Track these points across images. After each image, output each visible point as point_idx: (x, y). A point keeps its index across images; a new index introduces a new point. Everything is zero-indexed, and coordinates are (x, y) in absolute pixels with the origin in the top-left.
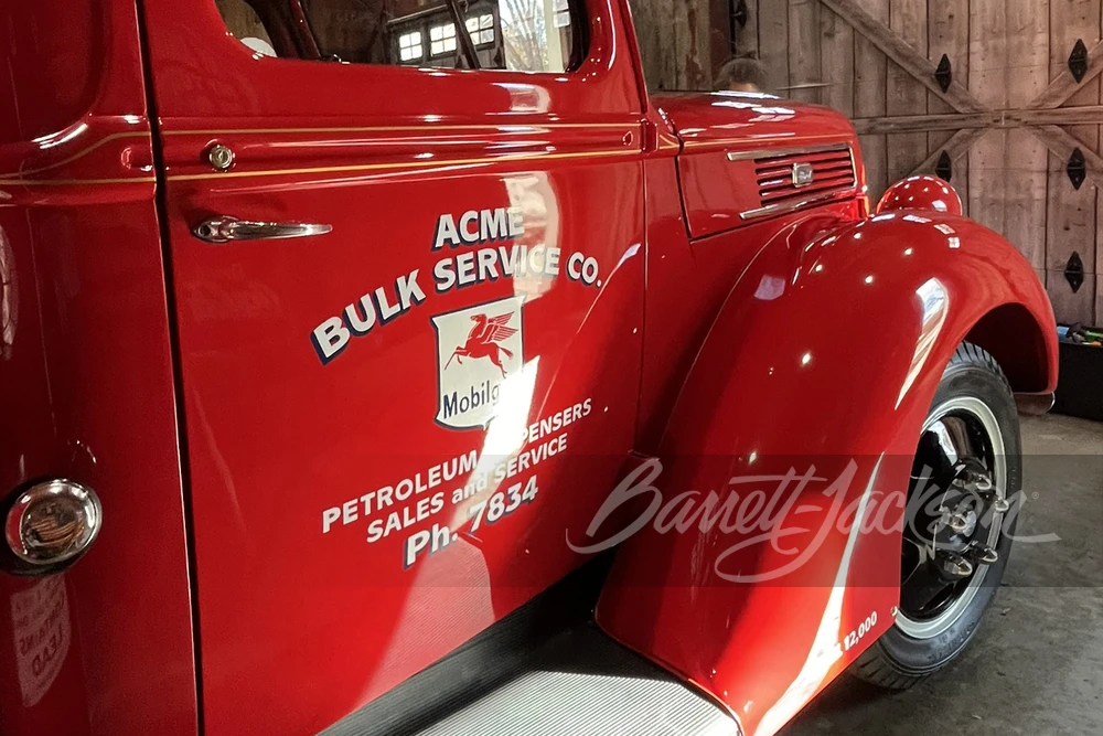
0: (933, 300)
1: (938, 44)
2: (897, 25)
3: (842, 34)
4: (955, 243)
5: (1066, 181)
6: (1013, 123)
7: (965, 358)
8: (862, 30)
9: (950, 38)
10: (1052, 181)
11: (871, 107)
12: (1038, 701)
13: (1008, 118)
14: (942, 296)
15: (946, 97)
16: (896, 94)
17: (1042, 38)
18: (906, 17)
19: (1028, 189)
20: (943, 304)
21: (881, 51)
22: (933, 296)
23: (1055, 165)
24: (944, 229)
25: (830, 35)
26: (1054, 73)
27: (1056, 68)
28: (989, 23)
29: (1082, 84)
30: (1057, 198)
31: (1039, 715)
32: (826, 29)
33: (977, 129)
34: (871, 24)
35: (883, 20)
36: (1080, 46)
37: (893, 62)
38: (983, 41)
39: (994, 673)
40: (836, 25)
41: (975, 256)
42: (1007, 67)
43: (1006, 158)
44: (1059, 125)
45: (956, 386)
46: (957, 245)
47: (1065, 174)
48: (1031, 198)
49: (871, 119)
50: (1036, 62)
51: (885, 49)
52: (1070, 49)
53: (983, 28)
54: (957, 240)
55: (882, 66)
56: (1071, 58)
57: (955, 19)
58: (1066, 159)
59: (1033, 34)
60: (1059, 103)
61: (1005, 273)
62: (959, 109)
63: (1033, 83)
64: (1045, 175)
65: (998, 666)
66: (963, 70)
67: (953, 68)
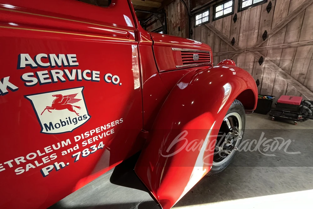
0: (227, 89)
1: (232, 35)
2: (224, 31)
3: (212, 35)
4: (234, 73)
5: (258, 64)
6: (247, 52)
7: (235, 103)
8: (216, 34)
9: (235, 33)
10: (255, 64)
11: (217, 50)
12: (244, 180)
13: (246, 50)
14: (230, 88)
15: (233, 47)
16: (222, 47)
17: (256, 31)
18: (226, 29)
19: (249, 66)
20: (230, 90)
21: (219, 38)
22: (227, 88)
23: (256, 60)
24: (232, 70)
25: (209, 35)
26: (258, 39)
27: (259, 38)
28: (244, 28)
29: (265, 41)
30: (256, 67)
31: (244, 184)
32: (208, 34)
33: (239, 53)
34: (218, 32)
35: (221, 31)
36: (266, 32)
37: (222, 40)
38: (243, 33)
39: (234, 172)
40: (211, 33)
41: (239, 77)
42: (248, 38)
43: (245, 59)
44: (258, 51)
45: (232, 110)
46: (235, 74)
47: (258, 62)
48: (249, 68)
49: (217, 53)
50: (254, 37)
51: (220, 37)
52: (263, 33)
53: (243, 30)
54: (235, 72)
55: (220, 41)
56: (263, 35)
57: (237, 29)
58: (259, 59)
59: (255, 30)
60: (259, 46)
61: (246, 82)
62: (236, 49)
63: (253, 41)
64: (253, 63)
65: (235, 170)
66: (238, 40)
67: (235, 40)
